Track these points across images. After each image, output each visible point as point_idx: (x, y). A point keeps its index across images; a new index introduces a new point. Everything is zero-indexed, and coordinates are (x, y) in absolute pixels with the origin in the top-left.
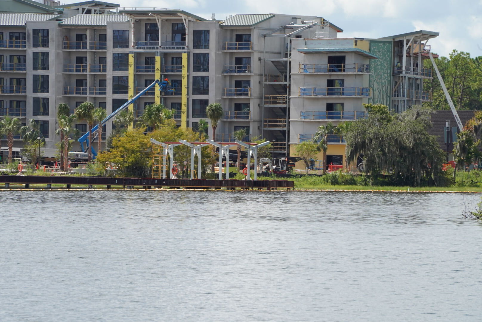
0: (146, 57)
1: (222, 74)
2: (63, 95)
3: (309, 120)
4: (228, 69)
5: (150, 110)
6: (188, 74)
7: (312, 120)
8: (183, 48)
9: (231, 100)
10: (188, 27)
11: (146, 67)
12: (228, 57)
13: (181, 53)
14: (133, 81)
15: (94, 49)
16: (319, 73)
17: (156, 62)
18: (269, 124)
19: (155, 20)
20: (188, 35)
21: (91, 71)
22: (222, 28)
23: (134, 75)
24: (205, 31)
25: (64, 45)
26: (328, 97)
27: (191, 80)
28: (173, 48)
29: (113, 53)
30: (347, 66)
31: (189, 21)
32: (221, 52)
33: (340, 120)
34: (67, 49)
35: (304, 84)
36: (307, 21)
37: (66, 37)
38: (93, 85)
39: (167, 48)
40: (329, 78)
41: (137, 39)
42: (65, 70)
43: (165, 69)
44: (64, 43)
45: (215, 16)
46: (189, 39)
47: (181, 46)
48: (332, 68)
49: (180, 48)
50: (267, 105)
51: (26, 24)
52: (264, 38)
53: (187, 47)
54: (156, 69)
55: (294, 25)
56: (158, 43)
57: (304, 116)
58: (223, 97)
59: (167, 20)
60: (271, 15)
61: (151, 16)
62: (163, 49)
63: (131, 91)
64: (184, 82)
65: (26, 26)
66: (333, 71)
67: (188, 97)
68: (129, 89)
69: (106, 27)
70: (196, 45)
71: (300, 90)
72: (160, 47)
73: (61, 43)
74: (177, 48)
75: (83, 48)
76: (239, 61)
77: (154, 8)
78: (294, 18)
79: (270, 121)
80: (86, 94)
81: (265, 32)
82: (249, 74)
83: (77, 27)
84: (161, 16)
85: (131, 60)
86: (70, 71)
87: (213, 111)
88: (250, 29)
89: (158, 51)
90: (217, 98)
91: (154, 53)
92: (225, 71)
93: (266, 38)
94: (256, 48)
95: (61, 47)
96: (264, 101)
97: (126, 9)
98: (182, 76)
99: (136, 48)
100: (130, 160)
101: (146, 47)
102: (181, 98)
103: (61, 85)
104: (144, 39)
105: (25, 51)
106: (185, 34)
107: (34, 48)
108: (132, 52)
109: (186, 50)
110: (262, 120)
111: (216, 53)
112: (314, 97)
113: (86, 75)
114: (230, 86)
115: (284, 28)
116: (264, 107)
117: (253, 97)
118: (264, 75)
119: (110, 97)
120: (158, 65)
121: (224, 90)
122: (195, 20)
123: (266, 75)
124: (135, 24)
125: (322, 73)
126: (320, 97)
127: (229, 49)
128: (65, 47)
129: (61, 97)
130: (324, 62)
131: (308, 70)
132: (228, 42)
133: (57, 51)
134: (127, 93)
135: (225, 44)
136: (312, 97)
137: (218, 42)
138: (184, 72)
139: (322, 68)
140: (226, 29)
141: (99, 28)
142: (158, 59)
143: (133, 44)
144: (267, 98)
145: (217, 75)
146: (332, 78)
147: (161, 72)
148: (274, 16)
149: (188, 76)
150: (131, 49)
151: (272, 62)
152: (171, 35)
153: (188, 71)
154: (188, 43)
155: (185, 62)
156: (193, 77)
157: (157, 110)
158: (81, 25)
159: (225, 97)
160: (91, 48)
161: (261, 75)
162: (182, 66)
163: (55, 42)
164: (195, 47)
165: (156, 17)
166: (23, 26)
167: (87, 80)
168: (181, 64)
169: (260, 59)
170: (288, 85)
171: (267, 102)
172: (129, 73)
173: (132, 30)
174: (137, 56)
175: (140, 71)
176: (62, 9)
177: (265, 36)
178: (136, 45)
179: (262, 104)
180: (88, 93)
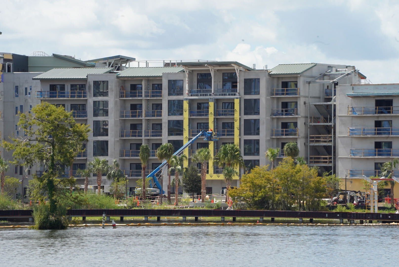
0: (198, 103)
1: (271, 117)
2: (120, 138)
3: (359, 157)
4: (276, 112)
5: (225, 149)
6: (240, 117)
7: (362, 157)
8: (235, 95)
9: (278, 139)
10: (239, 76)
11: (198, 112)
12: (275, 101)
13: (233, 99)
14: (188, 124)
15: (149, 97)
16: (368, 115)
17: (209, 107)
18: (314, 161)
19: (209, 70)
20: (239, 82)
21: (146, 116)
22: (270, 76)
23: (189, 119)
24: (255, 79)
25: (121, 94)
26: (377, 136)
27: (243, 123)
28: (225, 95)
29: (168, 100)
30: (394, 109)
31: (240, 71)
32: (270, 98)
33: (391, 157)
34: (124, 97)
35: (352, 124)
36: (340, 70)
37: (122, 87)
38: (147, 128)
39: (219, 95)
40: (377, 120)
41: (191, 87)
42: (122, 116)
43: (217, 113)
44: (121, 93)
45: (255, 66)
46: (240, 86)
47: (233, 93)
48: (381, 110)
49: (232, 95)
50: (312, 144)
51: (87, 77)
52: (309, 85)
53: (239, 93)
54: (209, 113)
55: (330, 73)
56: (211, 90)
57: (353, 154)
58: (271, 137)
59: (218, 70)
60: (313, 65)
61: (206, 67)
62: (215, 96)
63: (186, 133)
64: (237, 124)
65: (87, 78)
66: (382, 113)
67: (240, 137)
68: (184, 132)
69: (162, 78)
70: (247, 91)
71: (349, 130)
72: (213, 94)
73: (118, 93)
74: (229, 95)
75: (139, 96)
76: (285, 105)
77: (199, 60)
78: (330, 67)
79: (315, 158)
80: (142, 137)
81: (309, 80)
82: (297, 116)
83: (133, 78)
84: (214, 67)
85: (186, 106)
86: (126, 116)
87: (291, 149)
88: (297, 77)
89: (211, 97)
90: (267, 138)
91: (208, 100)
92: (273, 114)
93: (310, 84)
94: (302, 93)
95: (118, 96)
96: (310, 140)
97: (183, 61)
98: (235, 119)
99: (190, 95)
100: (260, 195)
101: (199, 94)
102: (234, 138)
103: (118, 129)
104: (196, 87)
105: (87, 100)
106: (236, 83)
107: (94, 97)
108: (187, 99)
109: (238, 97)
110: (308, 158)
111: (266, 98)
112: (363, 136)
113: (142, 119)
114: (277, 127)
115: (323, 76)
116: (310, 146)
117: (300, 137)
118: (309, 117)
119: (166, 139)
120: (211, 109)
121: (272, 131)
122: (244, 70)
123: (311, 118)
124: (188, 74)
125: (371, 115)
126: (369, 136)
127: (277, 94)
128: (121, 95)
129: (118, 139)
130: (372, 105)
131: (356, 112)
132: (275, 88)
133: (116, 99)
134: (182, 134)
135: (273, 90)
136: (362, 136)
137: (267, 89)
138: (237, 115)
139: (371, 110)
140: (273, 77)
141: (154, 79)
142: (211, 104)
143: (187, 92)
144: (313, 138)
145: (267, 118)
146: (380, 119)
147: (214, 116)
148: (316, 65)
149: (240, 119)
150: (186, 96)
151: (315, 105)
152: (221, 83)
153: (240, 115)
154: (239, 90)
155: (237, 107)
156: (244, 120)
157: (232, 149)
158: (138, 77)
159: (274, 137)
160: (146, 96)
161: (306, 117)
162: (234, 111)
163: (114, 92)
164: (245, 93)
165: (210, 68)
166: (85, 78)
167: (142, 124)
168: (234, 109)
169: (305, 103)
170: (333, 126)
171: (312, 141)
172: (184, 117)
173: (187, 79)
174: (191, 102)
175: (193, 115)
176: (94, 63)
177: (309, 83)
178: (190, 93)
179: (308, 143)
180: (143, 136)
